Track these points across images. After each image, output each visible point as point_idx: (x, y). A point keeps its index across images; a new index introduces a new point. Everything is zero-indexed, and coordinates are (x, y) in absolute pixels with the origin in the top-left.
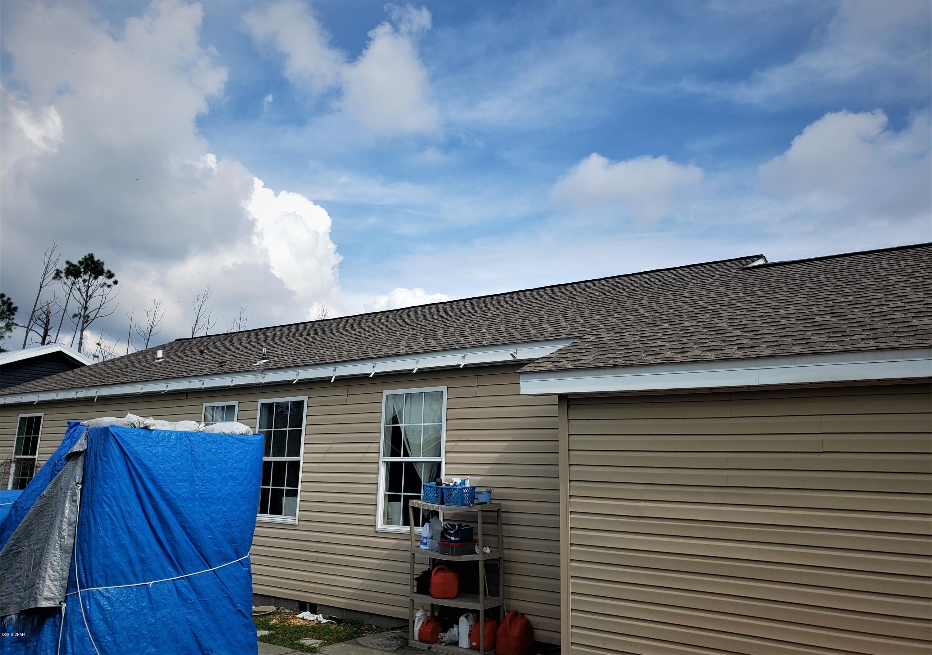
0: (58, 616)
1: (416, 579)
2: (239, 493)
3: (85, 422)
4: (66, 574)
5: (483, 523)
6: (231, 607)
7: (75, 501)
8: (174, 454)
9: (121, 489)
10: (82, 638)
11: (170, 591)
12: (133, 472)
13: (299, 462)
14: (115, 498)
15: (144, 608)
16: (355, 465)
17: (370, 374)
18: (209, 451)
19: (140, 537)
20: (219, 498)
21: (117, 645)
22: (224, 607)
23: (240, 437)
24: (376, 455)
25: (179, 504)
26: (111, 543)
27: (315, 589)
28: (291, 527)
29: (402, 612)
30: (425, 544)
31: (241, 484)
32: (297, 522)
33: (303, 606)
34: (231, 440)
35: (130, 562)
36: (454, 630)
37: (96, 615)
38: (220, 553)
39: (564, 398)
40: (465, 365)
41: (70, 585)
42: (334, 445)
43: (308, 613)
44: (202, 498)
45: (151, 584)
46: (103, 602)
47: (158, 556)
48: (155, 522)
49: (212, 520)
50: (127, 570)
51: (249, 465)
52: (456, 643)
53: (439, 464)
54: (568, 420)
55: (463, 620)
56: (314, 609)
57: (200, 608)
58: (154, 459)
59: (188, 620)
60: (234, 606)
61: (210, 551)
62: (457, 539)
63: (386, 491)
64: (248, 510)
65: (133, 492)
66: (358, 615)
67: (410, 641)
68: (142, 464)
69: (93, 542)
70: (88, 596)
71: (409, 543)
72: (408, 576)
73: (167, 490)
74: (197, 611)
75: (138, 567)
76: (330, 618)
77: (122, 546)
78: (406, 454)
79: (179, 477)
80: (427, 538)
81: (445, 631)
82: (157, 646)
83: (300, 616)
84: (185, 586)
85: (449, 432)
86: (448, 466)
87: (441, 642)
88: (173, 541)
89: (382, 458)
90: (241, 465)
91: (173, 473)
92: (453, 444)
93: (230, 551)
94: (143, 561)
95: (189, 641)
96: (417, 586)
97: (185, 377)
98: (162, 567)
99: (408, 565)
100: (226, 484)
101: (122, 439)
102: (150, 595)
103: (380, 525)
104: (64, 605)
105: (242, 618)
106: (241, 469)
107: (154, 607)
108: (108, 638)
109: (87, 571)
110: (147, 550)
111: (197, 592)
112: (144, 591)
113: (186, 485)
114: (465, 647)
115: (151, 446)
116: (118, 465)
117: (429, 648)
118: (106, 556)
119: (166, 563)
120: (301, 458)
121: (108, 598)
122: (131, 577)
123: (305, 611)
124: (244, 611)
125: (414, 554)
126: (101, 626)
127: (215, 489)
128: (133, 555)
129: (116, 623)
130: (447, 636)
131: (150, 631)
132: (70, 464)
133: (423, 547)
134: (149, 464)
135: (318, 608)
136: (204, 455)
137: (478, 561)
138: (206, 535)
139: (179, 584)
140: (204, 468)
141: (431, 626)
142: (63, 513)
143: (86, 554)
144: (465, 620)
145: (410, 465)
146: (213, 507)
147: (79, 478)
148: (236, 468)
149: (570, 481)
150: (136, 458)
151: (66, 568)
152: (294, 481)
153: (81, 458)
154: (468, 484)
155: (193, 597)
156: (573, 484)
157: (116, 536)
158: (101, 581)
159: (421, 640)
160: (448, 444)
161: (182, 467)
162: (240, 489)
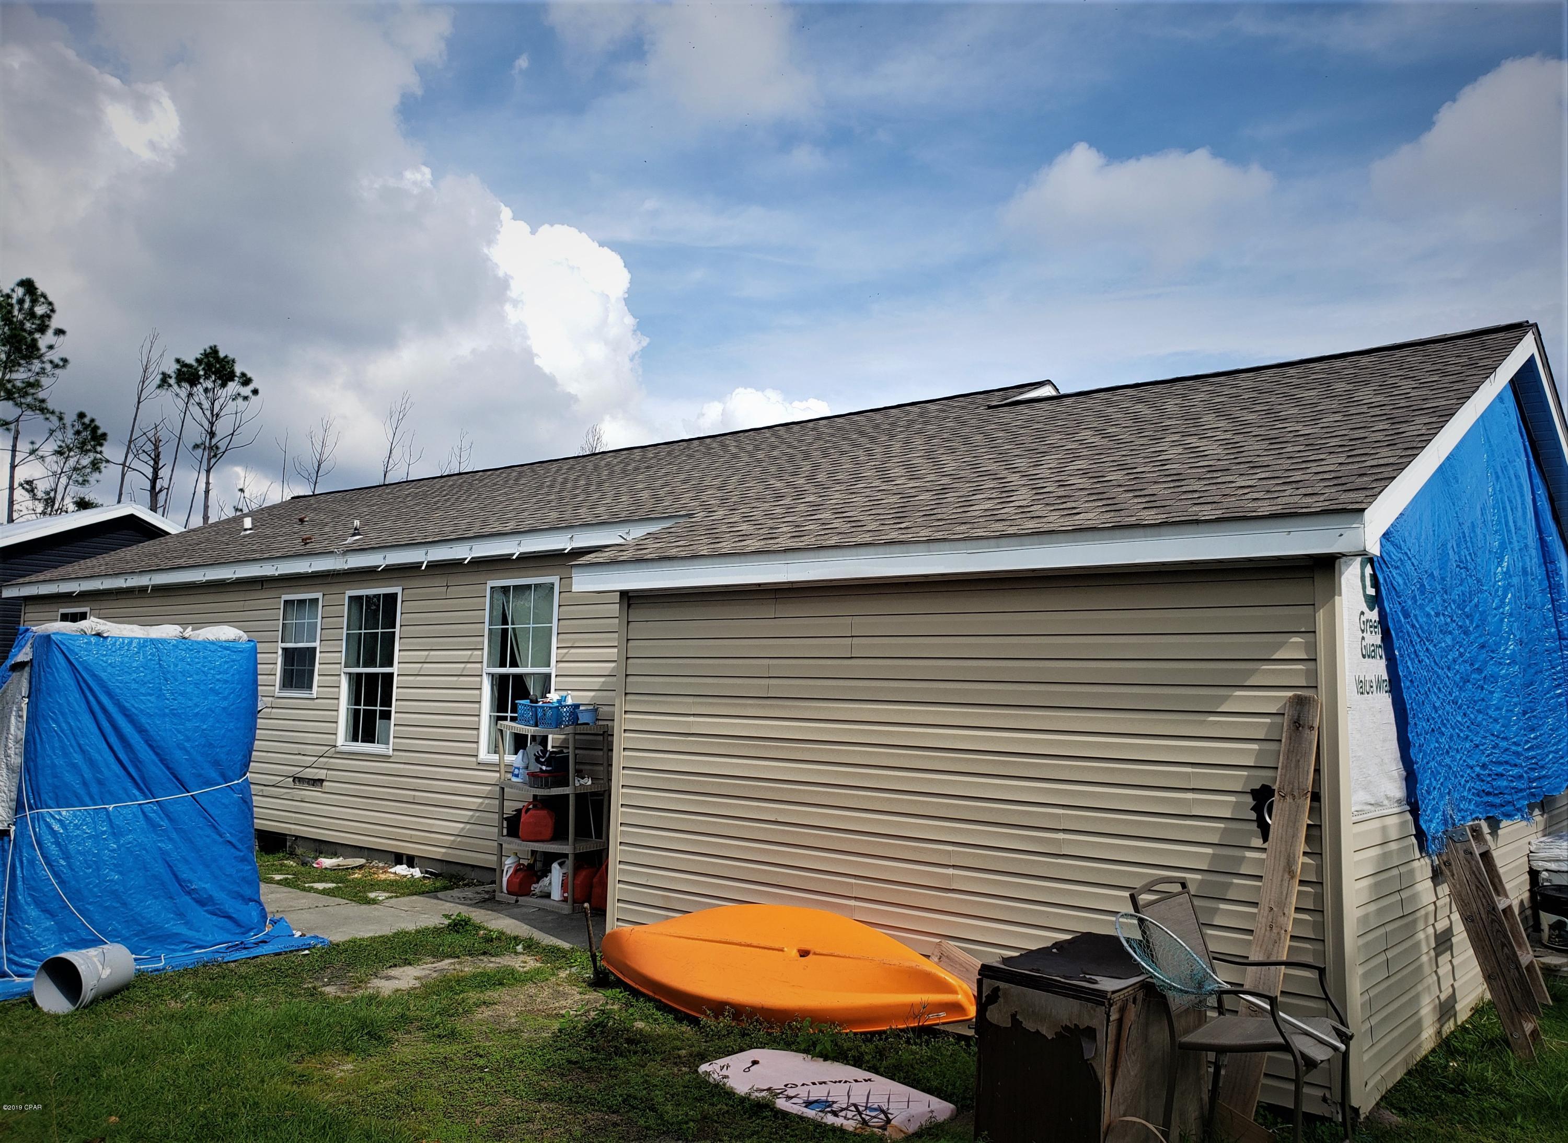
0: (6, 839)
1: (506, 819)
2: (224, 708)
3: (34, 629)
4: (14, 795)
5: (576, 748)
6: (217, 837)
7: (21, 717)
8: (135, 664)
9: (69, 703)
10: (32, 862)
11: (135, 815)
12: (83, 685)
13: (392, 674)
14: (63, 714)
15: (104, 833)
16: (455, 678)
17: (465, 559)
18: (183, 660)
19: (96, 756)
20: (197, 714)
21: (72, 870)
22: (208, 836)
23: (224, 644)
24: (479, 665)
25: (144, 720)
26: (60, 762)
27: (411, 836)
28: (385, 758)
29: (490, 860)
30: (517, 776)
31: (225, 698)
32: (391, 753)
33: (399, 859)
34: (213, 648)
35: (85, 784)
36: (546, 881)
37: (48, 840)
38: (200, 775)
39: (624, 594)
40: (572, 549)
41: (19, 807)
42: (432, 653)
43: (405, 866)
44: (174, 715)
45: (111, 807)
46: (56, 827)
47: (119, 778)
48: (113, 739)
49: (188, 739)
50: (82, 792)
51: (237, 677)
52: (548, 896)
53: (548, 677)
54: (628, 622)
55: (555, 866)
56: (411, 861)
57: (174, 835)
58: (109, 669)
59: (160, 848)
60: (221, 836)
61: (186, 774)
62: (548, 769)
63: (492, 710)
64: (237, 729)
65: (84, 705)
66: (459, 868)
67: (497, 894)
68: (94, 676)
69: (39, 761)
70: (40, 817)
71: (498, 775)
72: (497, 816)
73: (127, 705)
74: (170, 839)
75: (94, 789)
76: (427, 872)
77: (74, 766)
78: (514, 664)
79: (143, 690)
80: (519, 769)
81: (538, 882)
82: (120, 873)
83: (393, 870)
84: (155, 812)
85: (560, 636)
86: (559, 679)
87: (534, 895)
88: (136, 762)
89: (487, 670)
90: (225, 677)
91: (134, 686)
92: (565, 651)
93: (214, 774)
94: (100, 783)
95: (159, 868)
96: (508, 828)
97: (255, 560)
98: (125, 790)
99: (497, 802)
100: (206, 699)
101: (68, 648)
102: (110, 820)
103: (484, 755)
104: (13, 828)
105: (233, 850)
106: (226, 682)
107: (116, 833)
108: (63, 862)
109: (36, 791)
110: (104, 770)
111: (171, 820)
112: (103, 815)
113: (153, 699)
114: (557, 899)
115: (105, 655)
116: (65, 677)
117: (517, 901)
118: (55, 776)
119: (129, 785)
120: (395, 669)
121: (60, 821)
122: (87, 799)
123: (401, 864)
124: (234, 841)
125: (503, 789)
126: (53, 850)
127: (190, 703)
128: (88, 775)
129: (70, 847)
130: (537, 888)
131: (113, 857)
132: (15, 675)
133: (514, 779)
134: (103, 675)
135: (416, 861)
136: (176, 665)
137: (568, 795)
138: (180, 757)
139: (147, 808)
140: (176, 680)
141: (521, 875)
142: (9, 729)
143: (33, 774)
144: (558, 867)
145: (519, 678)
146: (189, 725)
147: (25, 692)
148: (218, 680)
149: (626, 694)
150: (86, 669)
151: (14, 789)
152: (387, 701)
153: (27, 669)
154: (569, 701)
155: (165, 823)
156: (629, 697)
157: (66, 754)
158: (50, 802)
159: (509, 893)
160: (560, 651)
161: (146, 680)
162: (225, 704)
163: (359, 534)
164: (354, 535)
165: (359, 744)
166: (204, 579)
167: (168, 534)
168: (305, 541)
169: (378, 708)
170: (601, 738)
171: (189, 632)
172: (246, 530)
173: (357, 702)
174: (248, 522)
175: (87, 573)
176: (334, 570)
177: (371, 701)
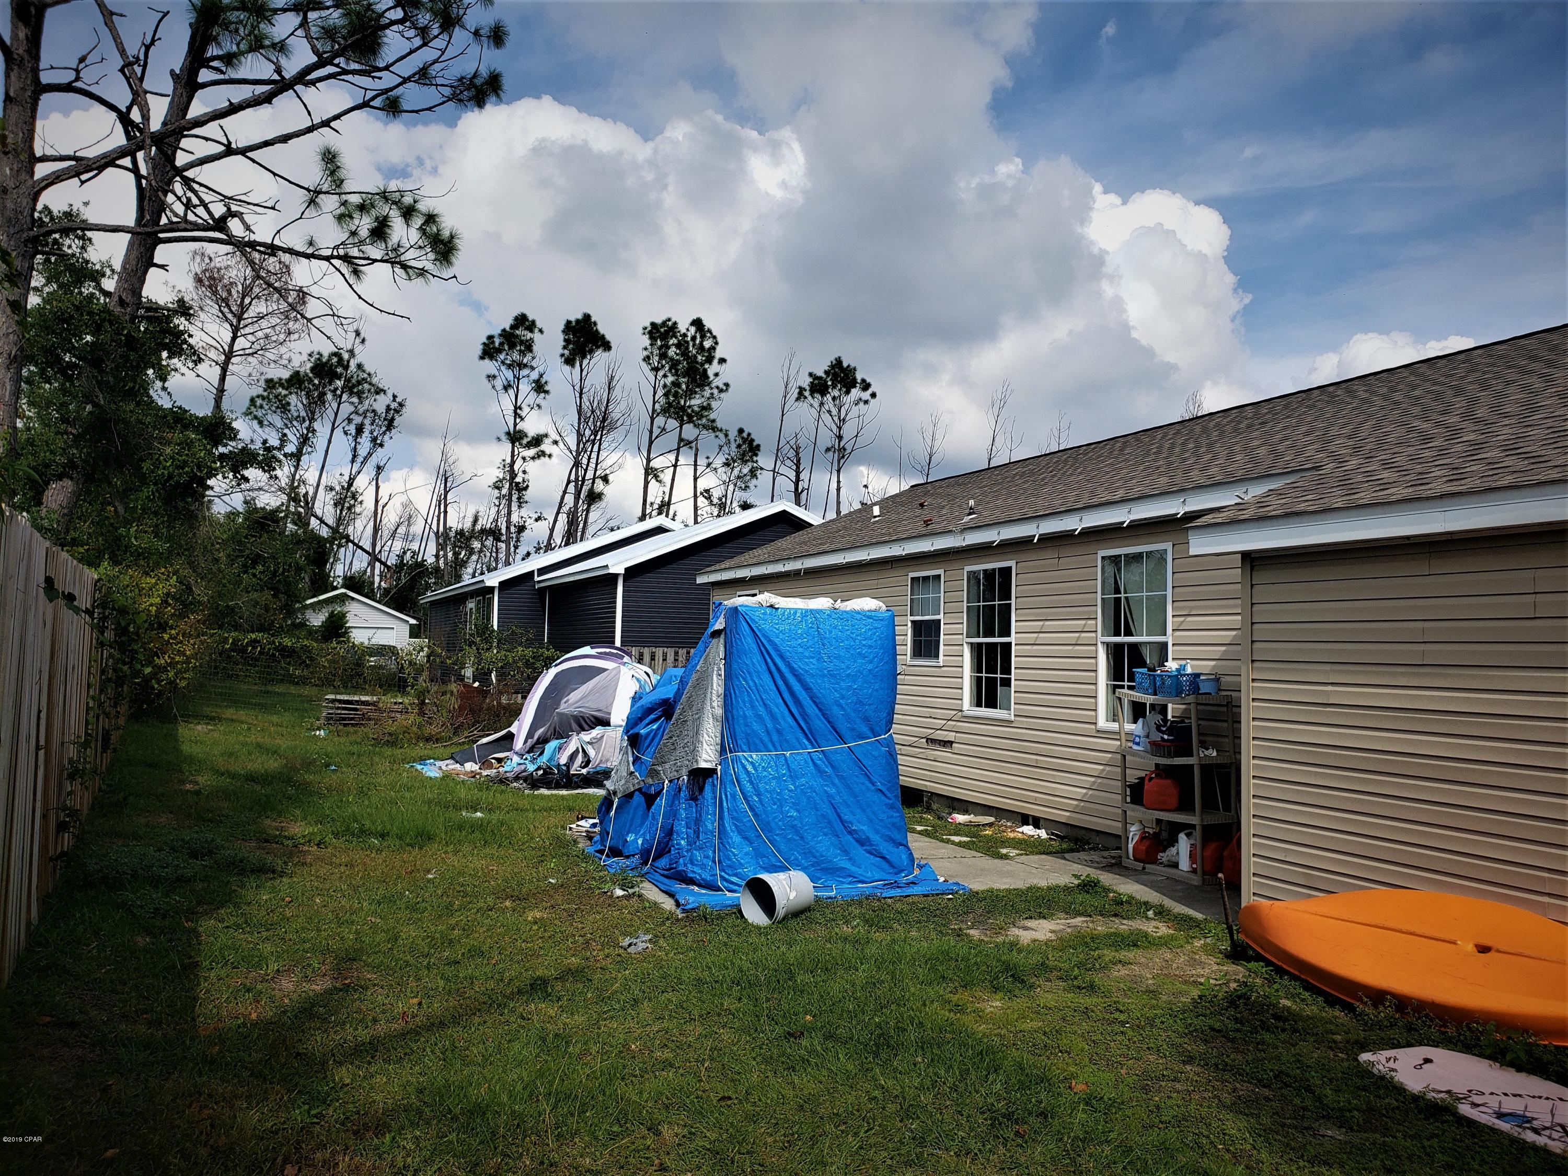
0: (715, 776)
1: (1129, 786)
2: (870, 670)
3: (725, 603)
4: (718, 740)
5: (1199, 719)
6: (870, 785)
7: (720, 675)
8: (800, 631)
9: (753, 664)
10: (734, 796)
11: (806, 762)
12: (763, 649)
13: (1010, 643)
14: (749, 673)
15: (784, 775)
16: (1070, 648)
17: (1076, 530)
18: (835, 628)
19: (775, 710)
20: (849, 675)
21: (763, 805)
22: (863, 784)
23: (868, 614)
24: (1093, 635)
25: (808, 680)
26: (749, 713)
27: (1036, 798)
28: (1007, 723)
29: (1115, 827)
30: (1138, 744)
31: (871, 662)
32: (1013, 718)
33: (1025, 819)
34: (859, 617)
35: (768, 733)
36: (1173, 850)
37: (743, 777)
38: (854, 729)
39: (1247, 556)
40: (1185, 514)
41: (723, 751)
42: (1047, 623)
43: (1031, 827)
44: (831, 675)
45: (788, 754)
46: (750, 768)
47: (792, 727)
48: (786, 695)
49: (843, 697)
50: (766, 739)
51: (879, 642)
52: (1175, 865)
53: (1164, 645)
54: (1252, 586)
55: (1182, 837)
56: (1036, 822)
57: (836, 781)
58: (781, 636)
59: (826, 792)
60: (873, 784)
61: (843, 727)
62: (1171, 738)
63: (1108, 679)
64: (882, 689)
65: (764, 666)
66: (1083, 832)
67: (1124, 860)
68: (770, 641)
69: (735, 712)
70: (736, 760)
71: (1119, 743)
72: (1119, 784)
73: (795, 666)
74: (834, 784)
75: (775, 737)
76: (1053, 834)
77: (759, 717)
78: (1128, 633)
79: (807, 654)
80: (1139, 737)
81: (1164, 851)
82: (798, 811)
83: (1020, 830)
84: (820, 760)
85: (1176, 604)
86: (1176, 648)
87: (1161, 863)
88: (804, 715)
89: (1101, 639)
90: (870, 642)
91: (800, 650)
92: (1181, 619)
93: (865, 729)
94: (779, 732)
95: (826, 809)
96: (1131, 796)
98: (797, 739)
99: (1119, 770)
100: (855, 662)
101: (750, 618)
102: (788, 765)
103: (1102, 723)
104: (719, 768)
105: (883, 798)
106: (870, 647)
107: (793, 777)
108: (756, 798)
109: (733, 736)
110: (782, 723)
111: (832, 766)
112: (782, 759)
113: (814, 661)
114: (1185, 869)
115: (777, 624)
116: (749, 642)
117: (1144, 868)
118: (747, 726)
119: (801, 736)
120: (1013, 639)
121: (752, 763)
122: (770, 746)
123: (1028, 824)
124: (884, 790)
125: (1124, 756)
126: (748, 787)
127: (843, 666)
128: (770, 725)
129: (760, 786)
130: (1164, 857)
131: (791, 797)
132: (715, 641)
133: (1135, 747)
134: (777, 641)
135: (1042, 822)
136: (831, 632)
137: (1193, 765)
138: (836, 712)
139: (814, 756)
140: (831, 645)
141: (1147, 843)
142: (712, 686)
143: (731, 722)
144: (1185, 837)
145: (1134, 647)
146: (842, 684)
147: (722, 655)
148: (864, 645)
149: (1253, 661)
150: (764, 635)
151: (719, 735)
152: (1007, 669)
153: (722, 636)
154: (1189, 670)
155: (829, 770)
156: (1256, 665)
157: (753, 707)
158: (744, 747)
159: (1136, 859)
160: (1176, 619)
161: (808, 645)
162: (870, 667)
163: (974, 513)
164: (970, 514)
165: (983, 709)
166: (844, 561)
167: (811, 525)
168: (927, 523)
169: (999, 676)
170: (1225, 709)
171: (838, 604)
172: (875, 517)
173: (979, 670)
174: (876, 510)
175: (754, 561)
176: (954, 548)
177: (991, 669)
